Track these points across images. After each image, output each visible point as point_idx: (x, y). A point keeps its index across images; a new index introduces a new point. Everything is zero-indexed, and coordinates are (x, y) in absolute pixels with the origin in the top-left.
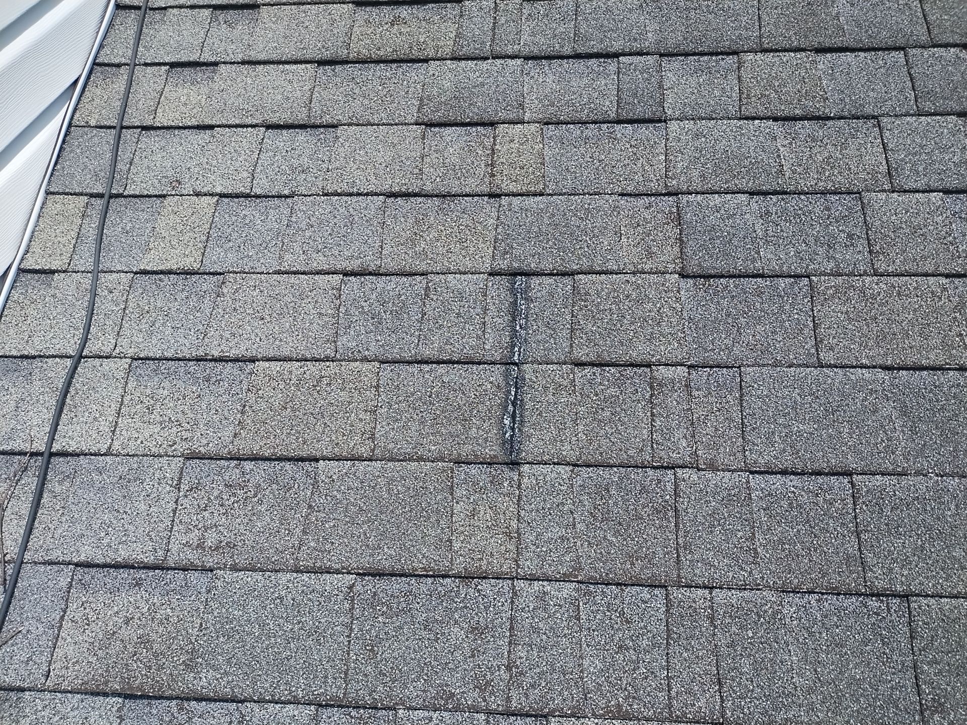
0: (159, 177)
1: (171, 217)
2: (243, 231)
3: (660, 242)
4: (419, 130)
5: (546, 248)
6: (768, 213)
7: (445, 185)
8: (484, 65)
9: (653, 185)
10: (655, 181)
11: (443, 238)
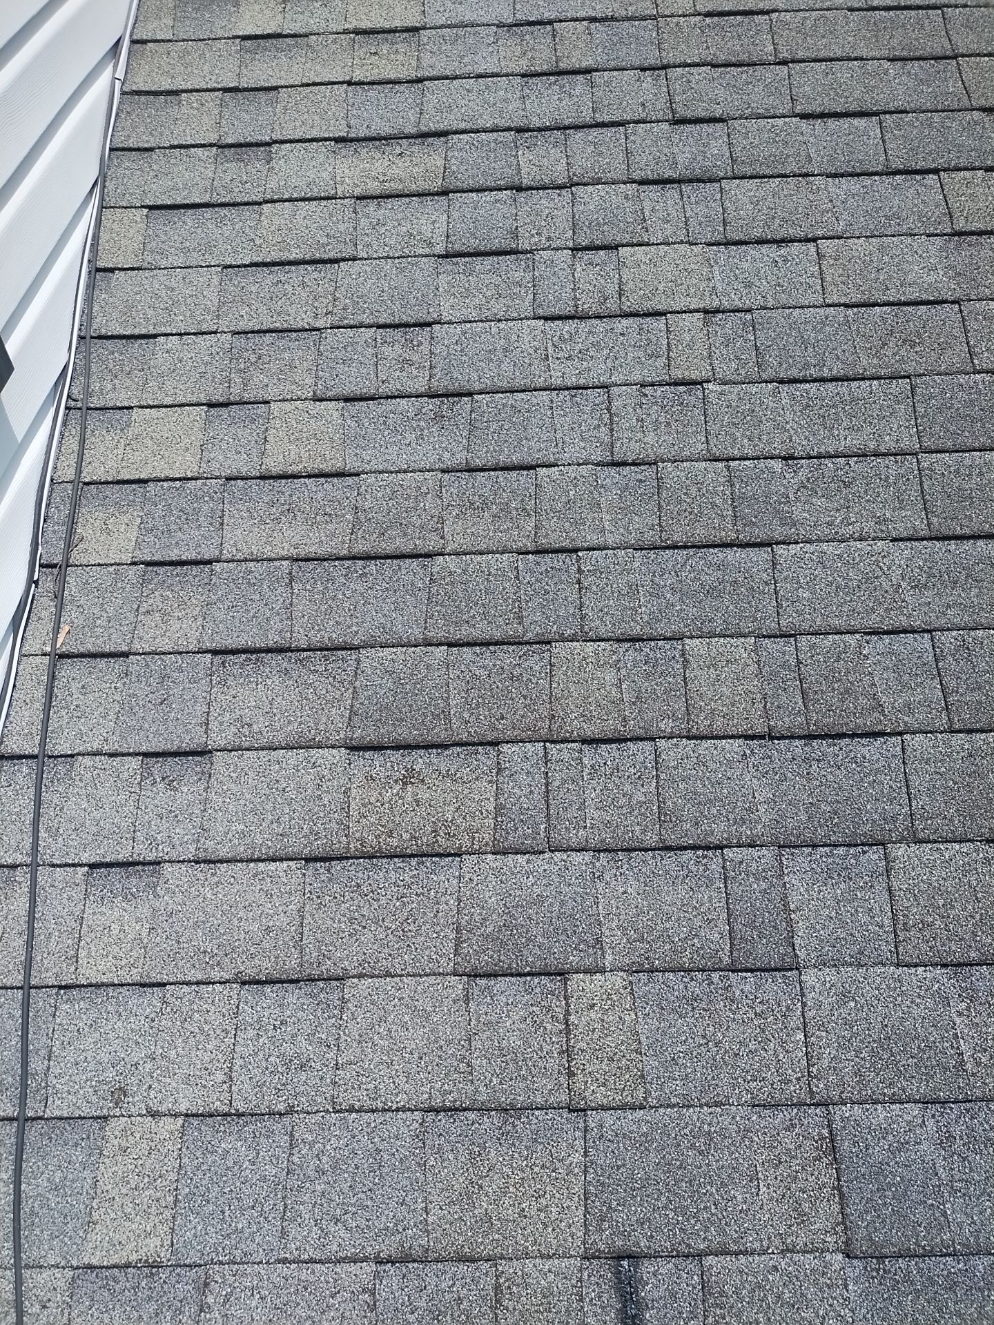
0: (94, 1083)
1: (119, 1158)
2: (225, 1182)
3: (812, 1193)
4: (458, 984)
5: (658, 1208)
6: (950, 1137)
7: (506, 1090)
8: (541, 862)
9: (792, 1088)
10: (795, 1082)
11: (511, 1189)
